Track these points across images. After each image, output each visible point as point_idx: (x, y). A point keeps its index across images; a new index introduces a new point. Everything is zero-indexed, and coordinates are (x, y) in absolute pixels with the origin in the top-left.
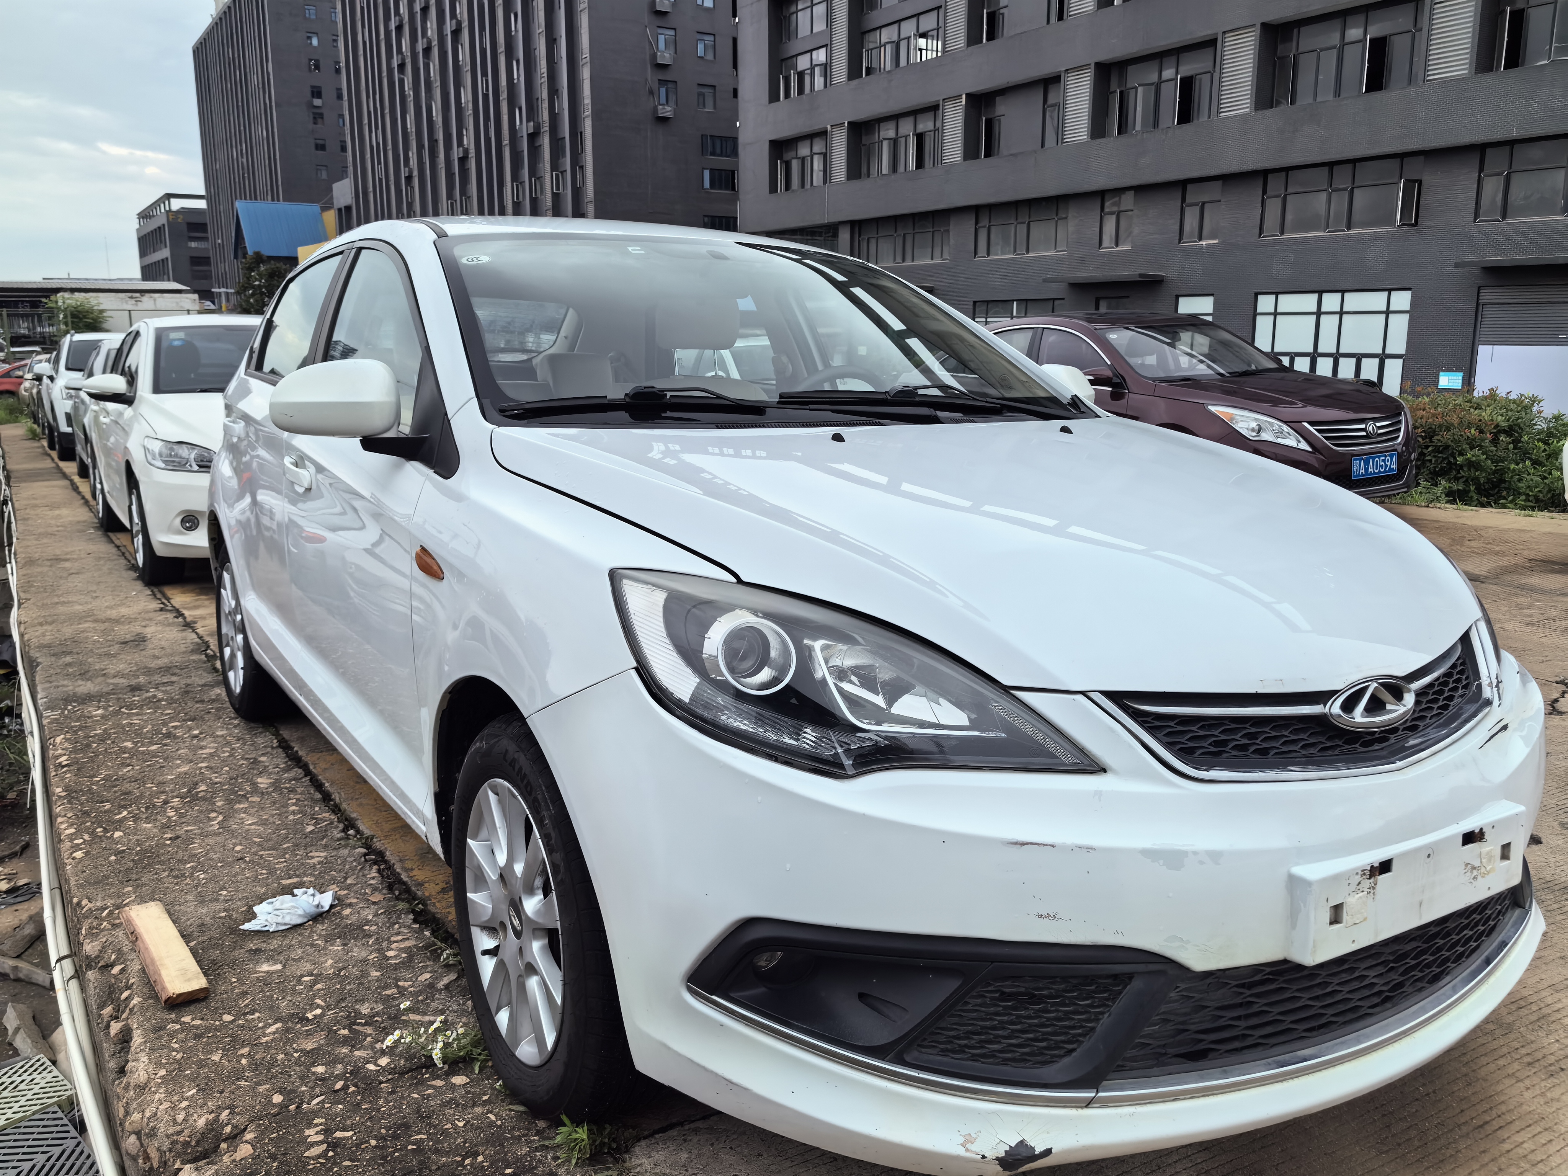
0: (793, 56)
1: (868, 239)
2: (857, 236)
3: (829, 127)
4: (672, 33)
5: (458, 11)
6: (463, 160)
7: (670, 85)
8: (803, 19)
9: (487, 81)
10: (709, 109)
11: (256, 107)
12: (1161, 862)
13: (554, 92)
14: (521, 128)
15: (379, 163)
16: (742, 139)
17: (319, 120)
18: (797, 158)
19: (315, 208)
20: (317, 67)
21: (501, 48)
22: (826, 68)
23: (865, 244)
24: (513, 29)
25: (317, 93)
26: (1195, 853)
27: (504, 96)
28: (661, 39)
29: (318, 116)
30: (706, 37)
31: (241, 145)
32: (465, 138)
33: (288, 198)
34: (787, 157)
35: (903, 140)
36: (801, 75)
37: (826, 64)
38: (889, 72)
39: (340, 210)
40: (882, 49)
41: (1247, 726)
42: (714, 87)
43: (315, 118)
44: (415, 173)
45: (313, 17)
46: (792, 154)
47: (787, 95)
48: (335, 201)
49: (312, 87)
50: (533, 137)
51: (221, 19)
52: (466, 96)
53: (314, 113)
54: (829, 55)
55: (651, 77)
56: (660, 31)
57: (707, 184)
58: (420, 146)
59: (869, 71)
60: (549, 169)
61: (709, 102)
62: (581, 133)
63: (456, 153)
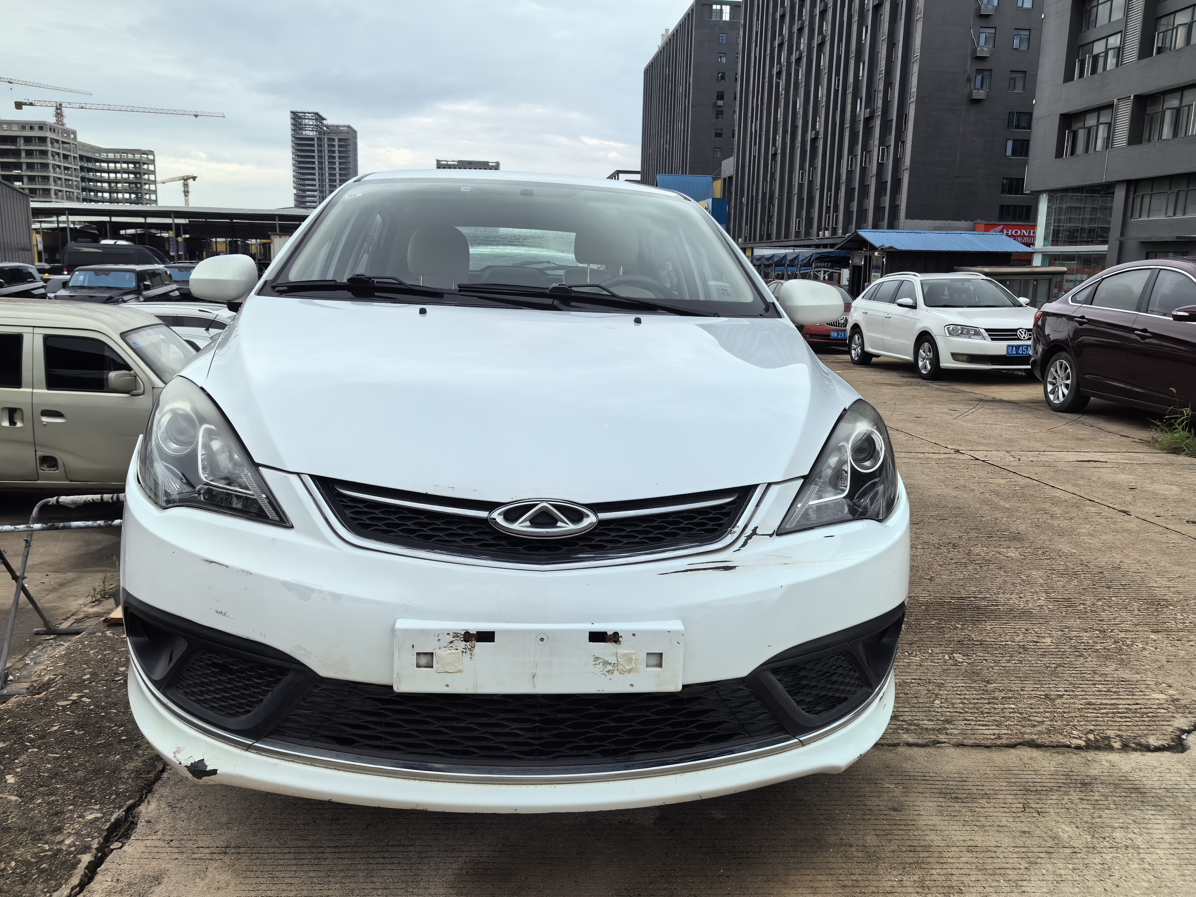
0: (1090, 43)
1: (1143, 195)
2: (1132, 193)
3: (1115, 100)
4: (993, 31)
5: (824, 29)
6: (814, 140)
7: (986, 73)
8: (1103, 11)
9: (839, 79)
10: (1017, 91)
11: (679, 109)
12: (295, 592)
13: (888, 84)
14: (860, 114)
15: (755, 145)
16: (1036, 115)
17: (720, 116)
18: (1084, 128)
19: (709, 178)
20: (723, 78)
21: (853, 54)
22: (1119, 51)
23: (1139, 200)
24: (864, 38)
25: (720, 96)
26: (321, 592)
27: (850, 90)
28: (983, 36)
29: (719, 113)
30: (1022, 32)
31: (667, 136)
32: (818, 123)
33: (693, 172)
34: (1075, 127)
35: (1186, 109)
36: (1096, 58)
37: (1120, 47)
38: (1179, 50)
39: (725, 179)
40: (1175, 30)
41: (422, 517)
42: (1026, 72)
43: (717, 114)
44: (779, 151)
45: (724, 42)
46: (1080, 124)
47: (1081, 75)
48: (722, 173)
49: (718, 92)
50: (868, 120)
51: (664, 48)
52: (822, 92)
53: (717, 111)
54: (1123, 41)
55: (970, 66)
56: (982, 30)
57: (1009, 152)
58: (785, 132)
59: (1160, 50)
60: (877, 144)
61: (1019, 84)
62: (906, 115)
63: (810, 135)
